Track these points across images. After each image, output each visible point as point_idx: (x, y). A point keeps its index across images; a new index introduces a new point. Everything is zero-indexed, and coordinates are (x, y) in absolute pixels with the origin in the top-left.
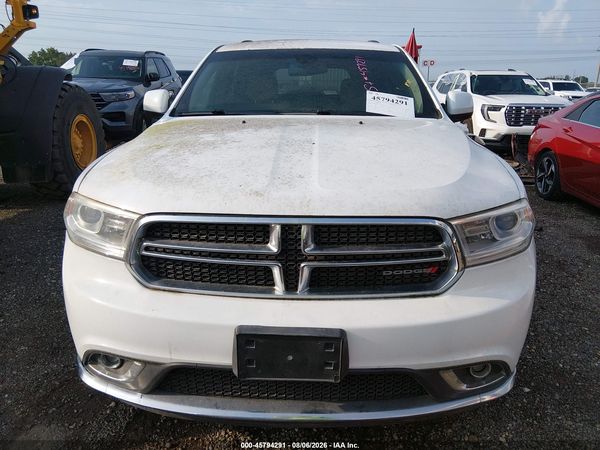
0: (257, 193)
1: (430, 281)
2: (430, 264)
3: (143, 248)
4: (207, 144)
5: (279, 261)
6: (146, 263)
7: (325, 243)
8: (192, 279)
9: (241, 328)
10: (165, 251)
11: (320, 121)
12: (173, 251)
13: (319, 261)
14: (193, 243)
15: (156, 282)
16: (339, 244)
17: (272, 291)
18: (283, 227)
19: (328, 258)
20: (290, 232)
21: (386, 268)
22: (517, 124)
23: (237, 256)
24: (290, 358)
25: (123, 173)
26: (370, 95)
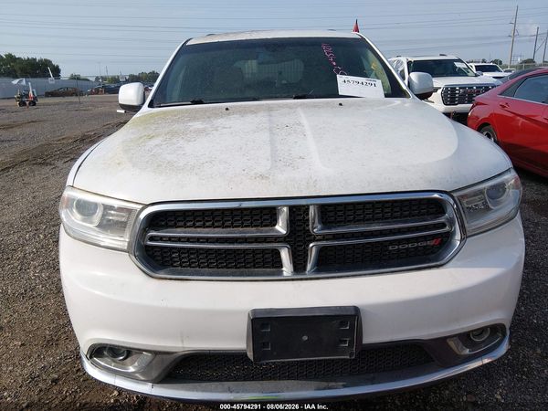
0: (262, 177)
1: (433, 253)
2: (433, 237)
3: (147, 238)
4: (199, 132)
5: (288, 242)
6: (151, 253)
7: (332, 222)
8: (199, 266)
9: (254, 311)
10: (170, 239)
11: (301, 105)
12: (179, 240)
13: (327, 240)
14: (199, 230)
15: (162, 272)
16: (346, 222)
17: (281, 273)
18: (291, 208)
19: (335, 237)
20: (298, 213)
21: (391, 242)
22: (452, 103)
23: (245, 240)
24: (305, 338)
25: (119, 164)
26: (340, 78)
